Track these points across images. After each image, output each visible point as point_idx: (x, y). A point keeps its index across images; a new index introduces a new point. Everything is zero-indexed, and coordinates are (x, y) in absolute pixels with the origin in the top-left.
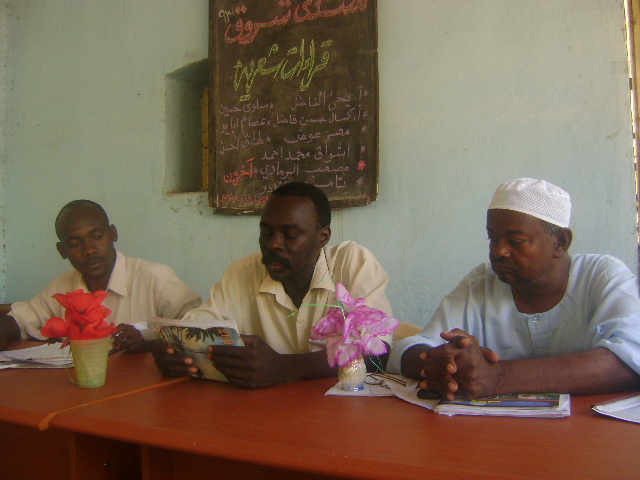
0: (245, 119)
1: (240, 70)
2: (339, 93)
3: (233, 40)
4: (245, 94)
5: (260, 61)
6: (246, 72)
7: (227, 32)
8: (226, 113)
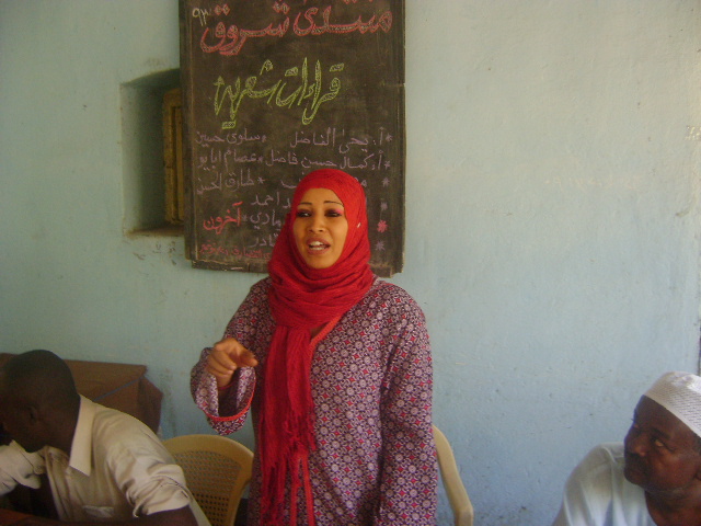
0: (229, 152)
1: (222, 89)
2: (353, 133)
3: (211, 49)
4: (229, 120)
5: (249, 80)
6: (230, 92)
7: (203, 37)
8: (205, 142)
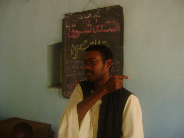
0: (75, 66)
1: (73, 48)
3: (71, 37)
4: (75, 56)
5: (80, 45)
6: (75, 49)
7: (69, 33)
8: (68, 63)
